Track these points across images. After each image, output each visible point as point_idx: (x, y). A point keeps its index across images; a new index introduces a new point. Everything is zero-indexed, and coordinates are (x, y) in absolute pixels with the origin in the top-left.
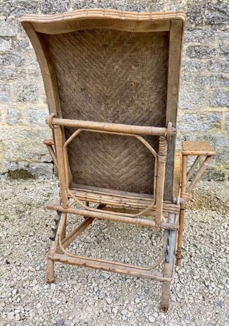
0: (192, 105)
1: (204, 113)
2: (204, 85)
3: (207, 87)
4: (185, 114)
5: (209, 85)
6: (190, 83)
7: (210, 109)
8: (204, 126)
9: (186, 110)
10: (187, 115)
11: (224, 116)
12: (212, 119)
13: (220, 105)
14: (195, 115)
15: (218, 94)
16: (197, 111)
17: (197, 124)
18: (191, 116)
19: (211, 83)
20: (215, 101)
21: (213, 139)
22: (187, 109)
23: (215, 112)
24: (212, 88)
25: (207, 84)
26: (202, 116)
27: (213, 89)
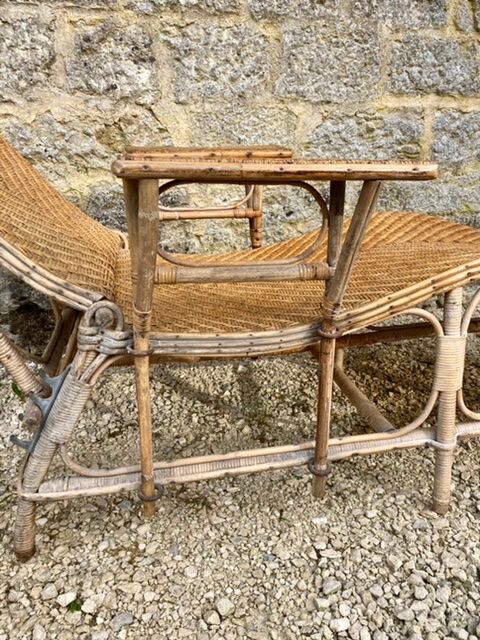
0: (344, 89)
1: (377, 115)
2: (376, 23)
3: (385, 29)
4: (324, 119)
5: (388, 22)
6: (336, 13)
7: (392, 102)
8: (375, 154)
9: (327, 107)
10: (328, 123)
11: (429, 122)
12: (398, 135)
13: (420, 90)
14: (352, 122)
15: (414, 53)
16: (357, 107)
17: (357, 151)
18: (341, 127)
19: (395, 15)
20: (405, 75)
21: (399, 193)
22: (328, 102)
23: (405, 110)
24: (397, 31)
25: (384, 17)
26: (371, 124)
27: (401, 36)
